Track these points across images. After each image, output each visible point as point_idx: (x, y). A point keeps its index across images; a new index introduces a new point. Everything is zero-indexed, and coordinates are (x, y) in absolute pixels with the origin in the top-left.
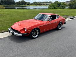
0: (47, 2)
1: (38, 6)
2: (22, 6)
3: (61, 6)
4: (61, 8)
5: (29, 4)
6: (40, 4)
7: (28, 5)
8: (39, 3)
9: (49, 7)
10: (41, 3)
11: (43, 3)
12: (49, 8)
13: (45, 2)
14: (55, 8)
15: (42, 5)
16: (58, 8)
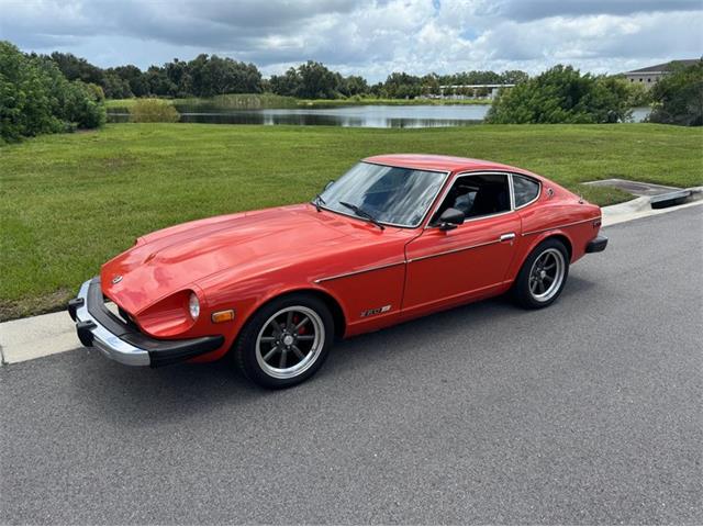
0: (490, 78)
1: (422, 104)
2: (310, 103)
3: (590, 107)
4: (589, 116)
5: (356, 90)
6: (435, 91)
7: (351, 100)
8: (428, 79)
9: (493, 111)
10: (443, 81)
11: (461, 80)
12: (493, 119)
13: (476, 78)
14: (539, 117)
15: (448, 93)
16: (562, 120)
